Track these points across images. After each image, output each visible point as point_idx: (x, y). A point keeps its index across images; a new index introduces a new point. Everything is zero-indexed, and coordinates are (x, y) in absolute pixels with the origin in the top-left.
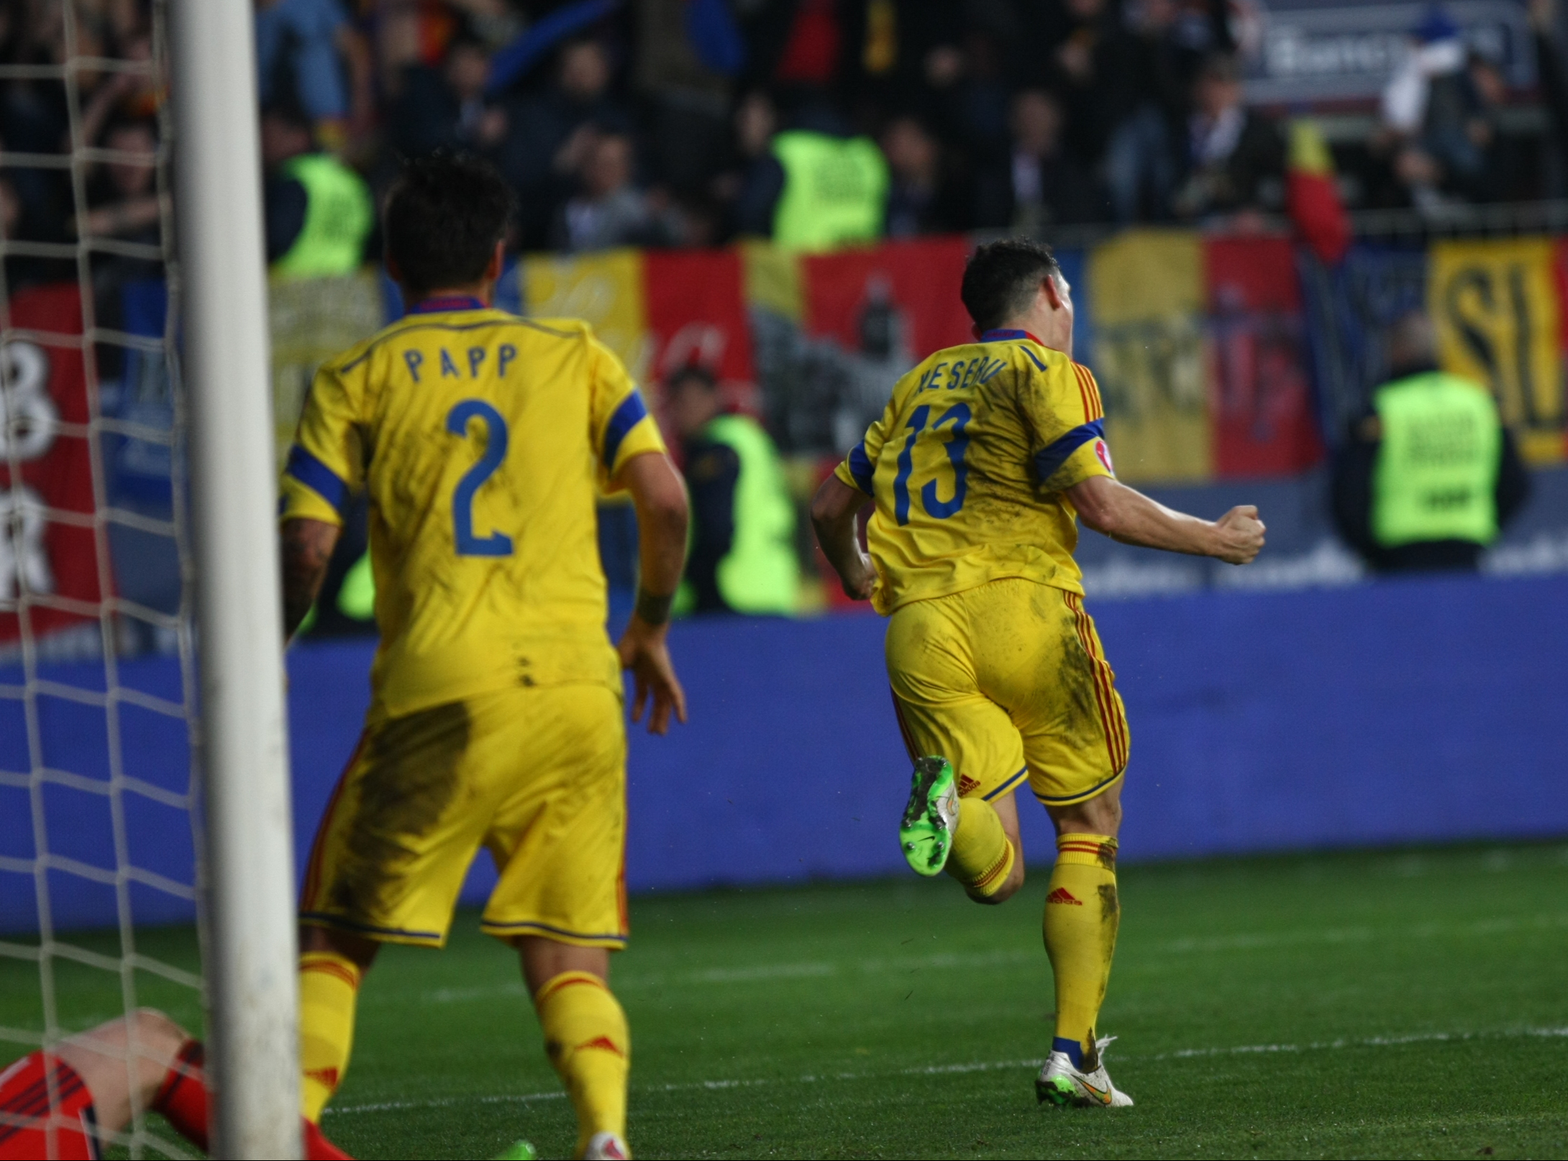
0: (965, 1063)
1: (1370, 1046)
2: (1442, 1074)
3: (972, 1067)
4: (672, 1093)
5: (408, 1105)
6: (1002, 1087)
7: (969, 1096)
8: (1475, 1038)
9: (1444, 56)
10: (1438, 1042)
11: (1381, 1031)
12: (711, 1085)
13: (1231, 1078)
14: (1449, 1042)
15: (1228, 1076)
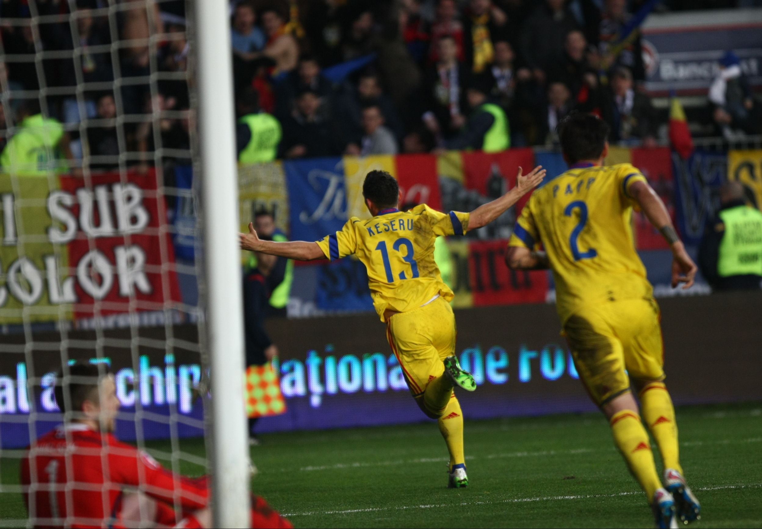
0: (530, 498)
1: (702, 491)
2: (732, 503)
3: (533, 499)
4: (406, 510)
5: (295, 515)
6: (546, 508)
7: (531, 512)
8: (747, 487)
9: (734, 71)
10: (731, 489)
11: (706, 484)
12: (423, 507)
13: (643, 505)
14: (735, 489)
15: (642, 503)
